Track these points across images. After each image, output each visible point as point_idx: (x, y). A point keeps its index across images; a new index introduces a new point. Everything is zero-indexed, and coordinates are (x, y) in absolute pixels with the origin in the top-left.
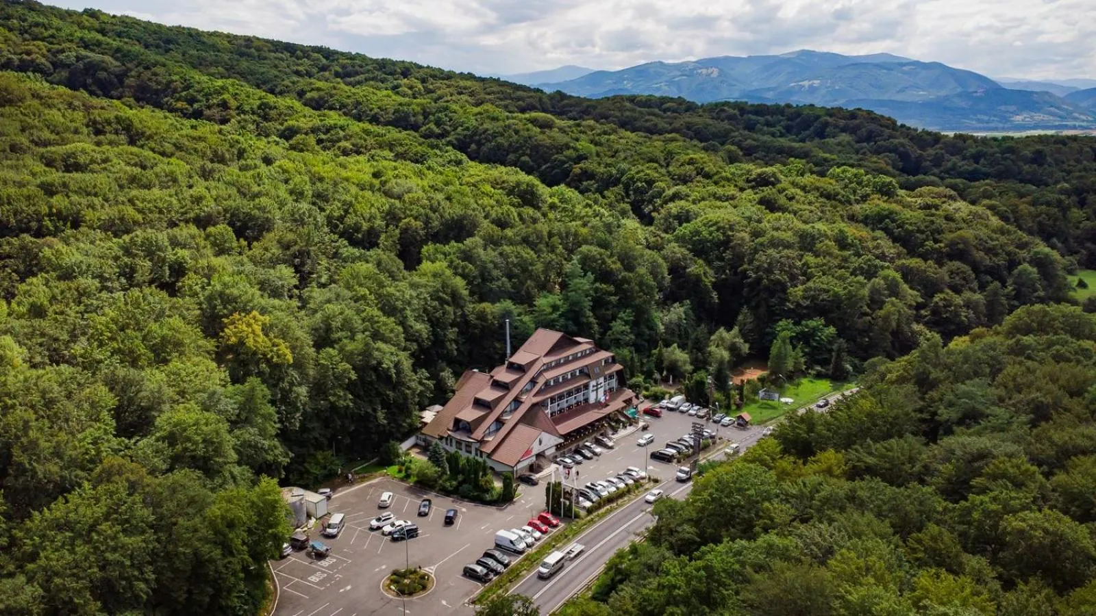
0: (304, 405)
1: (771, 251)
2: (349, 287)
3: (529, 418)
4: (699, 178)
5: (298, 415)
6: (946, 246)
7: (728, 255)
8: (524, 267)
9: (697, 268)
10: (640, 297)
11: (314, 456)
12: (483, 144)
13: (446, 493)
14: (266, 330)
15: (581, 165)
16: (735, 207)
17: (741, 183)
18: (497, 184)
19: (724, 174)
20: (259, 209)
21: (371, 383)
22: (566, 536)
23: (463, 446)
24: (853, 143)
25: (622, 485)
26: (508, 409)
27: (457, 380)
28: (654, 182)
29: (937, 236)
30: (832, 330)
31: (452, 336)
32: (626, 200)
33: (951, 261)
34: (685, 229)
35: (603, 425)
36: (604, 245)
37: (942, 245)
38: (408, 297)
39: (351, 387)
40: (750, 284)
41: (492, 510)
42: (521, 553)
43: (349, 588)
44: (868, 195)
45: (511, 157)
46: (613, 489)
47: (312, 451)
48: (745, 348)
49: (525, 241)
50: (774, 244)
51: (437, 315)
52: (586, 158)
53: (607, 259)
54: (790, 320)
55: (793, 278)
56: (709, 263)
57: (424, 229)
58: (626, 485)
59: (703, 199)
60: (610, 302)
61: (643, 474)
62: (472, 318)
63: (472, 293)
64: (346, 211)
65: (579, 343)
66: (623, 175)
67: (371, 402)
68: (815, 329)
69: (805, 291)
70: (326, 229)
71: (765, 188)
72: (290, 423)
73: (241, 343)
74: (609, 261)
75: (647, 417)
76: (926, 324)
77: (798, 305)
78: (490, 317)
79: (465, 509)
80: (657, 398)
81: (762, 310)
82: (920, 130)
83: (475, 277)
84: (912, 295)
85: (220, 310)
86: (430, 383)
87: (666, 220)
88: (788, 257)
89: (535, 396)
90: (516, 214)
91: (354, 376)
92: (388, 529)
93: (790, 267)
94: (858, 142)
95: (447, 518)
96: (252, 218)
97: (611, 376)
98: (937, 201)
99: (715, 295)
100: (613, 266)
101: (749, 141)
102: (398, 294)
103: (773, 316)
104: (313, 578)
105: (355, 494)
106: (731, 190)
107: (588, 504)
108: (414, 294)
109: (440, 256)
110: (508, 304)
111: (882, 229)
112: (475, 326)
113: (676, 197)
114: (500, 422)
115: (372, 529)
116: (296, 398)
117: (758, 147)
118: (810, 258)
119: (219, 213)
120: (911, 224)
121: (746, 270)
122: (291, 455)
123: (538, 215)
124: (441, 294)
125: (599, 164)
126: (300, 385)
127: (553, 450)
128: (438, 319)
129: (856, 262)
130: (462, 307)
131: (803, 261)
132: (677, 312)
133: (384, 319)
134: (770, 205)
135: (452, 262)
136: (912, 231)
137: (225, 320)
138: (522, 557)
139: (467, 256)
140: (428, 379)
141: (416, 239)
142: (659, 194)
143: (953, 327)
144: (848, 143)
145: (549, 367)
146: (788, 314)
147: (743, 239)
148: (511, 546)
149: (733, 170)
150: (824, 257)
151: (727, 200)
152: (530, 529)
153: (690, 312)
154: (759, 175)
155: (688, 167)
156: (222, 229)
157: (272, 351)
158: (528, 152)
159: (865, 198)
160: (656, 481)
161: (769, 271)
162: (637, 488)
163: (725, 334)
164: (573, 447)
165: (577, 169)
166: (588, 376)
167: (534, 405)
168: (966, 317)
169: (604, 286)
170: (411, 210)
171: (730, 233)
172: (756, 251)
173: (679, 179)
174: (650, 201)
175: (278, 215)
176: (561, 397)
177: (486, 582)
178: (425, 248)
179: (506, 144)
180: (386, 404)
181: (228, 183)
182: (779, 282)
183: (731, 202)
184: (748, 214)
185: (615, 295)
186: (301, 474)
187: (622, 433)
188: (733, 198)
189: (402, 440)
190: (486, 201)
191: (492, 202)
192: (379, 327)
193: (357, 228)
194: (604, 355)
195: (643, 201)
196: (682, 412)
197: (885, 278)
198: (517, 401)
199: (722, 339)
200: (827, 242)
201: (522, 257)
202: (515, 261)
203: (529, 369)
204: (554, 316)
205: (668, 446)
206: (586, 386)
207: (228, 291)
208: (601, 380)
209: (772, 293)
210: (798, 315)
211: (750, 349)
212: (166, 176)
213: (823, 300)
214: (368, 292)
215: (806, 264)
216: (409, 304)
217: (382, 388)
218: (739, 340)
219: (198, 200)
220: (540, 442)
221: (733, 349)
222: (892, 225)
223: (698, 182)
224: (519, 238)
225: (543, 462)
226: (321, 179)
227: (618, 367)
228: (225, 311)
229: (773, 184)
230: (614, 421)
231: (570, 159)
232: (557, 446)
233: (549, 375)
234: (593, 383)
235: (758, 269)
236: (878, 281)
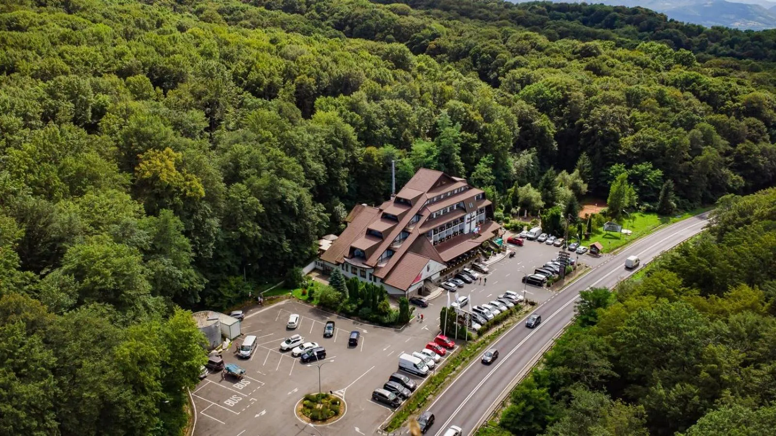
0: (216, 235)
1: (605, 107)
2: (255, 131)
3: (416, 248)
4: (533, 50)
5: (212, 244)
6: (743, 105)
7: (566, 111)
8: (402, 117)
9: (541, 121)
10: (499, 144)
11: (227, 282)
12: (356, 26)
13: (347, 315)
14: (179, 166)
15: (436, 41)
16: (567, 73)
17: (568, 55)
18: (374, 51)
19: (553, 47)
20: (174, 64)
21: (276, 215)
22: (464, 359)
23: (358, 272)
24: (637, 32)
25: (504, 308)
26: (398, 239)
27: (349, 212)
28: (497, 54)
29: (734, 97)
30: (659, 173)
31: (345, 175)
32: (474, 68)
33: (747, 117)
34: (529, 89)
35: (477, 253)
36: (467, 100)
37: (740, 104)
38: (306, 140)
39: (259, 219)
40: (586, 135)
41: (390, 331)
42: (424, 376)
43: (264, 412)
44: (671, 65)
45: (379, 35)
46: (497, 312)
47: (225, 277)
48: (584, 188)
49: (402, 95)
50: (608, 101)
51: (331, 156)
52: (439, 36)
53: (470, 112)
54: (622, 165)
55: (623, 129)
56: (551, 117)
57: (316, 85)
58: (508, 307)
59: (539, 67)
60: (473, 148)
61: (521, 297)
62: (360, 159)
63: (359, 139)
64: (249, 69)
65: (455, 182)
66: (470, 48)
67: (277, 233)
68: (644, 173)
69: (634, 140)
70: (232, 84)
71: (589, 59)
72: (204, 252)
73: (156, 177)
74: (472, 113)
75: (511, 246)
76: (731, 168)
77: (629, 151)
78: (376, 159)
79: (366, 330)
80: (516, 229)
81: (598, 155)
82: (685, 24)
83: (361, 126)
84: (723, 143)
85: (136, 147)
86: (327, 216)
87: (510, 83)
88: (620, 112)
89: (421, 227)
90: (391, 75)
91: (261, 209)
92: (297, 350)
93: (621, 119)
94: (640, 31)
95: (351, 340)
96: (168, 72)
97: (481, 210)
98: (725, 71)
99: (555, 144)
100: (475, 118)
101: (561, 28)
102: (298, 137)
103: (608, 161)
104: (230, 402)
105: (265, 316)
106: (563, 60)
107: (477, 326)
108: (311, 137)
109: (331, 107)
110: (389, 148)
111: (689, 90)
112: (363, 167)
113: (516, 65)
114: (391, 251)
115: (282, 350)
116: (209, 229)
117: (568, 32)
118: (636, 113)
119: (139, 66)
120: (714, 86)
121: (581, 124)
122: (206, 281)
123: (409, 76)
124: (334, 138)
125: (450, 41)
126: (212, 216)
127: (438, 275)
128: (332, 160)
129: (674, 117)
130: (352, 150)
131: (631, 115)
132: (526, 158)
133: (286, 158)
134: (597, 71)
135: (341, 112)
136: (715, 92)
137: (141, 156)
138: (425, 379)
139: (354, 107)
140: (325, 212)
141: (309, 93)
142: (503, 63)
143: (752, 171)
144: (633, 31)
145: (432, 202)
146: (620, 160)
147: (578, 97)
148: (415, 369)
149: (560, 44)
150: (648, 112)
151: (558, 68)
152: (429, 351)
153: (536, 157)
154: (584, 48)
155: (524, 42)
156: (140, 78)
157: (185, 185)
158: (392, 31)
159: (668, 68)
160: (533, 304)
161: (603, 124)
162: (518, 310)
163: (567, 176)
164: (454, 272)
165: (432, 45)
166: (464, 210)
167: (420, 236)
168: (762, 163)
169: (468, 134)
170: (305, 69)
171: (568, 93)
172: (591, 107)
173: (517, 51)
174: (495, 69)
175: (191, 70)
176: (442, 228)
177: (395, 407)
178: (318, 100)
179: (374, 26)
180: (290, 235)
181: (147, 44)
182: (612, 133)
183: (563, 69)
184: (580, 77)
185: (478, 142)
186: (216, 298)
187: (493, 259)
188: (563, 65)
189: (304, 266)
190: (366, 64)
191: (371, 65)
192: (282, 165)
193: (259, 83)
194: (476, 192)
195: (488, 70)
196: (540, 241)
197: (702, 129)
198: (405, 233)
199: (564, 180)
200: (650, 99)
201: (400, 109)
202: (395, 112)
203: (415, 203)
204: (430, 159)
205: (537, 271)
206: (462, 219)
207: (142, 129)
208: (474, 213)
209: (606, 142)
210: (629, 161)
211: (588, 188)
212: (94, 35)
213: (651, 148)
214: (271, 135)
215: (634, 118)
216: (308, 146)
217: (287, 220)
218: (580, 181)
219: (121, 55)
220: (428, 269)
221: (574, 187)
222: (697, 88)
223: (533, 54)
224: (397, 93)
225: (430, 286)
226: (227, 44)
227: (487, 202)
228: (140, 148)
229: (595, 55)
230: (487, 249)
231: (426, 36)
232: (441, 271)
233: (433, 209)
234: (468, 216)
235: (593, 123)
236: (696, 132)
